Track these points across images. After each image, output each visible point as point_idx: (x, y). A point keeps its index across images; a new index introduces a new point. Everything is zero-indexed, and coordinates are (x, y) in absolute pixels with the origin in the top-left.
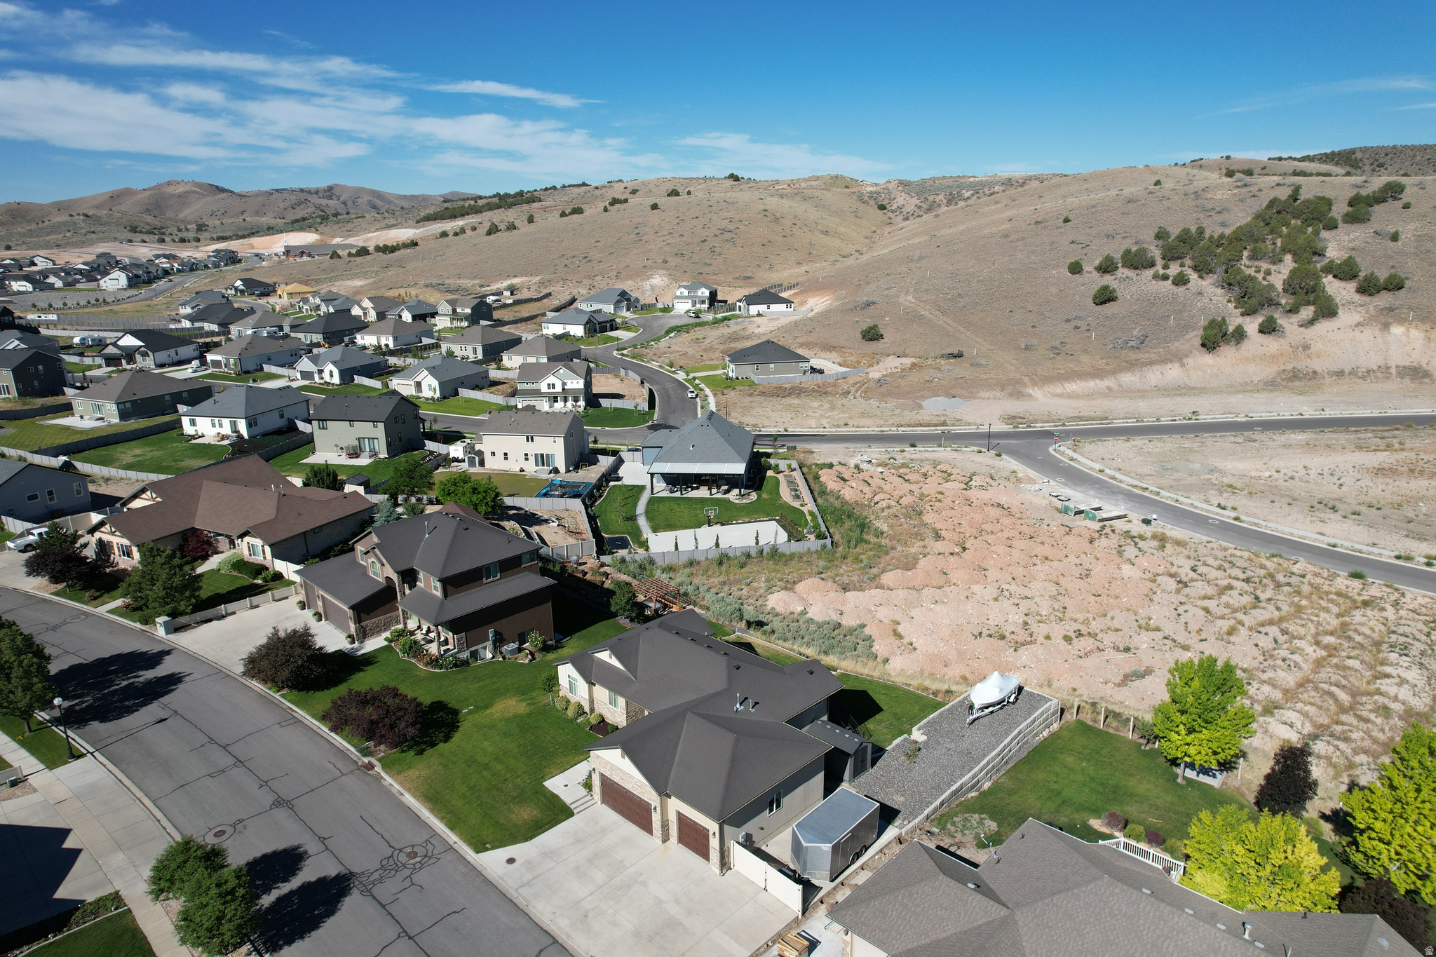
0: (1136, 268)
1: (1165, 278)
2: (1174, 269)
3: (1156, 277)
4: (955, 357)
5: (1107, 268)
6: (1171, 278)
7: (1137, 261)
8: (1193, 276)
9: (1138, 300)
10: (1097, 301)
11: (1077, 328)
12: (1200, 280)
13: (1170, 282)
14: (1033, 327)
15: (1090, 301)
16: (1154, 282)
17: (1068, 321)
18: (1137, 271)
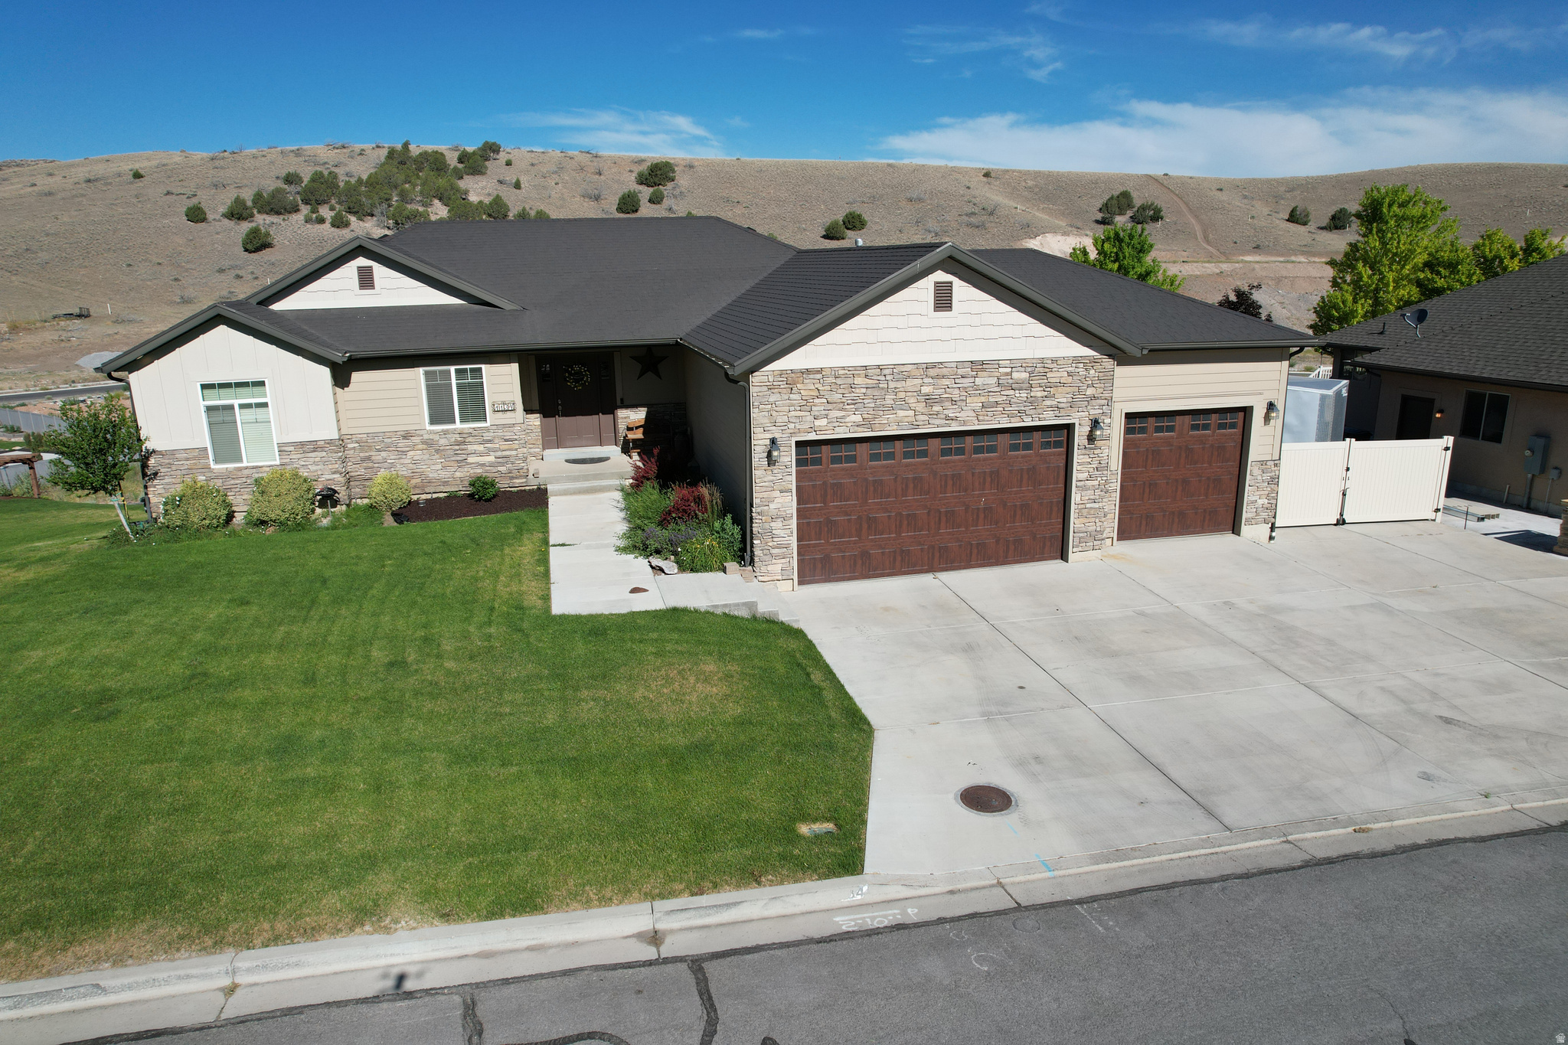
0: (278, 213)
1: (321, 221)
2: (325, 212)
3: (308, 220)
4: (80, 316)
5: (238, 213)
6: (329, 221)
7: (275, 205)
8: (353, 219)
9: (300, 244)
10: (249, 247)
11: (238, 277)
12: (361, 223)
13: (327, 225)
14: (176, 280)
15: (239, 250)
16: (308, 226)
17: (221, 271)
18: (282, 217)
